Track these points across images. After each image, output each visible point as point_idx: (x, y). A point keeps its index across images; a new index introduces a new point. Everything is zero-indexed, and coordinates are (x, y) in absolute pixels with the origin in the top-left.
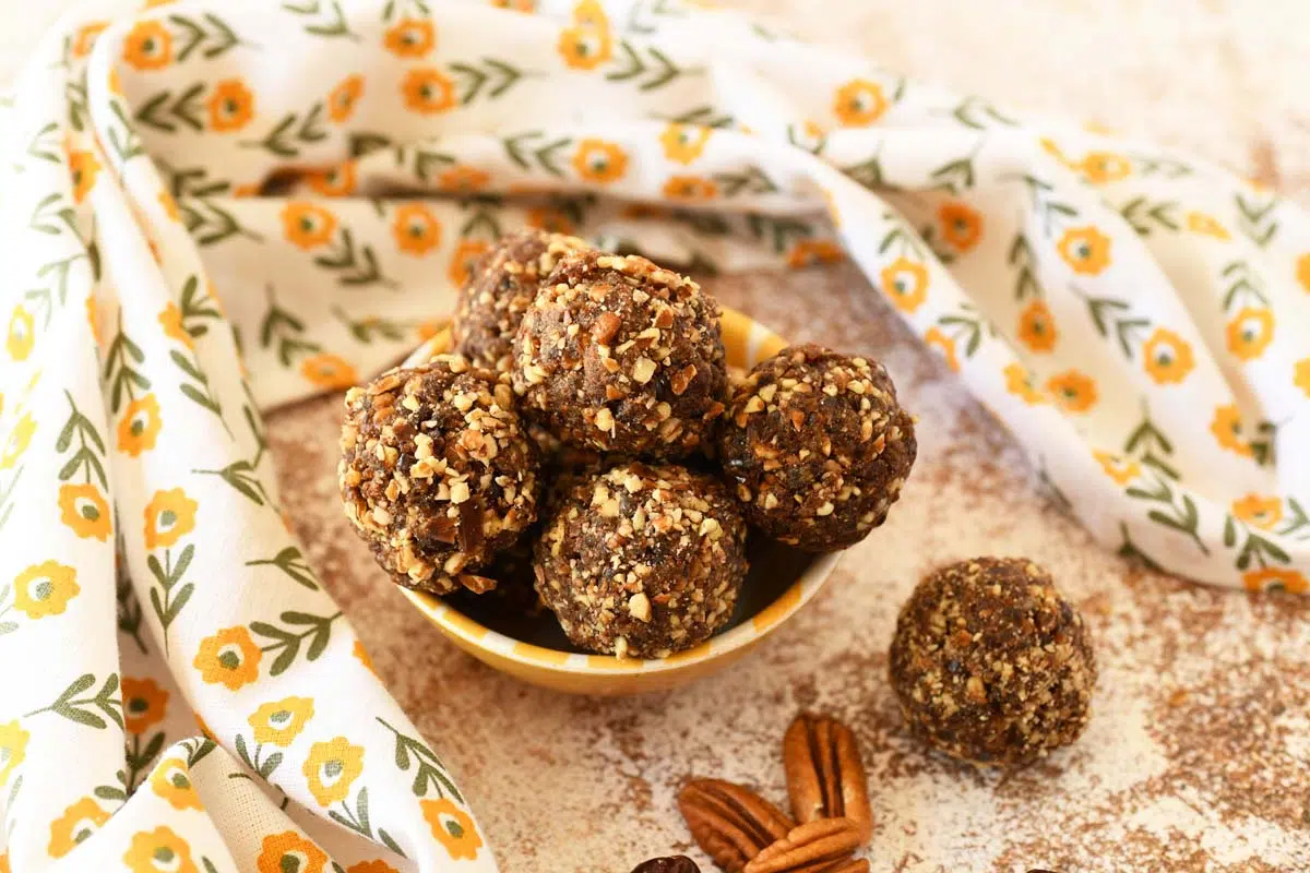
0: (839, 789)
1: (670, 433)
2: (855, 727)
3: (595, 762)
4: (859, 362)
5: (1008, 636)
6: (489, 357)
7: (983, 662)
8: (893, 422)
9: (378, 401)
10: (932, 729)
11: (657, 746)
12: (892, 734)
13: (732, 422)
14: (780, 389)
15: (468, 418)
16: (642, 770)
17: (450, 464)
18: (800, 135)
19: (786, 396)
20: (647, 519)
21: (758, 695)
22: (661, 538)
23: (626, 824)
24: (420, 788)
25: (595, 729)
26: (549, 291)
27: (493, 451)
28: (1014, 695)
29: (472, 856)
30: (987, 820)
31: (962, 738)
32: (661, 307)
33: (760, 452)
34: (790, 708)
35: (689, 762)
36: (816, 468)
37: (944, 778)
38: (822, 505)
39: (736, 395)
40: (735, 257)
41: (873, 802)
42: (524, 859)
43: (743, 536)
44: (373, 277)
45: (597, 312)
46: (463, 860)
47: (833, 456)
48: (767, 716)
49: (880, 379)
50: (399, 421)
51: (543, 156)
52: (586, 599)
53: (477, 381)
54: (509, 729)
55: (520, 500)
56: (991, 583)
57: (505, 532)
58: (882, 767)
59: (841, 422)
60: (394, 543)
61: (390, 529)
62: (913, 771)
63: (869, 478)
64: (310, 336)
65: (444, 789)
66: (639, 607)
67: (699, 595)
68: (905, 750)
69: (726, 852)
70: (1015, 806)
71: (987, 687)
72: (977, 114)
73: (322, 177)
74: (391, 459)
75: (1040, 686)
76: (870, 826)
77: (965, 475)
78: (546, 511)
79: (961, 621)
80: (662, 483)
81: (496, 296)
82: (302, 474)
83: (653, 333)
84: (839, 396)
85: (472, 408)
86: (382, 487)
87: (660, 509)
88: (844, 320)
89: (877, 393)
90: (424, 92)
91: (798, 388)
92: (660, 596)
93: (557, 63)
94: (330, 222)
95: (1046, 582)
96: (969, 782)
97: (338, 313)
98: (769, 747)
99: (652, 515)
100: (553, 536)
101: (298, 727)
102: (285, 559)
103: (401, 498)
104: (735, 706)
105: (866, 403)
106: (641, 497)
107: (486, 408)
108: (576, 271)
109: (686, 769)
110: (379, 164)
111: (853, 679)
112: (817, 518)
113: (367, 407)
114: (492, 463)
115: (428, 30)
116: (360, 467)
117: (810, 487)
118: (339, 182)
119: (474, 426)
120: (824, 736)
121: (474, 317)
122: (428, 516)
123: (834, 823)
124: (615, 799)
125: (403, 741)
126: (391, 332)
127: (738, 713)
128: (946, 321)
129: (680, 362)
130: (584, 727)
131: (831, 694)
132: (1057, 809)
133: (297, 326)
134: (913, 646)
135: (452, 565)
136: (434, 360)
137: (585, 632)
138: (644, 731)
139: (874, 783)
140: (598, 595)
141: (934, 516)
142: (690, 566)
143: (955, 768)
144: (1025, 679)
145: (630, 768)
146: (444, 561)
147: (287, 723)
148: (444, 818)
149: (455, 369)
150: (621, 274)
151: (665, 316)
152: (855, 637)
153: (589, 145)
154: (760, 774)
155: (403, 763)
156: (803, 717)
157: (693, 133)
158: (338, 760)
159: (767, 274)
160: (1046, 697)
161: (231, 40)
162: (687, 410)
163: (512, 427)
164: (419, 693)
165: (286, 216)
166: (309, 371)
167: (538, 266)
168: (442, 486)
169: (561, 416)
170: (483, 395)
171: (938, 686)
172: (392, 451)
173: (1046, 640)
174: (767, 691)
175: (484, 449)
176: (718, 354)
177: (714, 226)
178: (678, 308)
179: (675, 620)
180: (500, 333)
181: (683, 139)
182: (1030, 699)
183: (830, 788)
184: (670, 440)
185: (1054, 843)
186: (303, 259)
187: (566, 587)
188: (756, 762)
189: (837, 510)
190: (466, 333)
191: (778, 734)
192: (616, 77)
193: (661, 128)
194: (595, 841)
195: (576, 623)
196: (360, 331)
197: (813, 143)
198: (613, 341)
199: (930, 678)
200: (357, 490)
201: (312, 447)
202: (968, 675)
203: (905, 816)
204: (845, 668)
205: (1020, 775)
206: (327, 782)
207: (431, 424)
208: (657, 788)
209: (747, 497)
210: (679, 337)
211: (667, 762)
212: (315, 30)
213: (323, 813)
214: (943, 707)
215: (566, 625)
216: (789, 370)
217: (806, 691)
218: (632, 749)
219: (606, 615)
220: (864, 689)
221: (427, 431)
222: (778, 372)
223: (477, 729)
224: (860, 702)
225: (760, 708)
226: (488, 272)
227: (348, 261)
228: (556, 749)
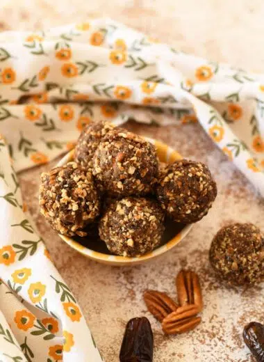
0: (193, 294)
1: (140, 188)
2: (199, 274)
3: (118, 285)
4: (200, 165)
5: (245, 249)
6: (86, 161)
7: (237, 257)
8: (210, 184)
9: (50, 178)
10: (222, 277)
11: (138, 279)
12: (210, 276)
13: (159, 185)
14: (174, 174)
15: (78, 184)
16: (133, 287)
17: (72, 199)
18: (185, 86)
19: (176, 177)
20: (133, 215)
21: (169, 263)
22: (137, 222)
23: (128, 304)
24: (63, 299)
25: (119, 274)
26: (103, 144)
27: (85, 194)
28: (247, 268)
29: (78, 320)
30: (239, 304)
31: (231, 280)
32: (138, 150)
33: (168, 194)
34: (178, 268)
35: (147, 285)
36: (185, 199)
37: (226, 291)
38: (187, 210)
39: (161, 175)
40: (165, 121)
41: (204, 298)
42: (96, 315)
43: (163, 219)
44: (53, 128)
45: (117, 152)
46: (75, 322)
47: (191, 196)
48: (172, 270)
49: (206, 171)
50: (57, 185)
51: (105, 91)
52: (114, 239)
53: (81, 172)
54: (92, 274)
55: (94, 209)
56: (240, 233)
57: (89, 219)
58: (207, 287)
59: (193, 185)
60: (55, 222)
61: (54, 218)
62: (216, 288)
63: (202, 202)
64: (33, 147)
65: (70, 299)
66: (130, 243)
67: (149, 239)
68: (214, 281)
69: (158, 315)
70: (247, 300)
71: (239, 265)
72: (241, 78)
73: (37, 97)
74: (54, 197)
75: (255, 265)
76: (202, 306)
77: (235, 192)
78: (102, 212)
79: (231, 245)
80: (138, 204)
81: (88, 143)
82: (31, 191)
83: (134, 158)
84: (193, 177)
85: (79, 181)
86: (52, 205)
87: (137, 213)
88: (199, 141)
89: (205, 175)
90: (68, 71)
91: (180, 174)
92: (137, 240)
93: (109, 62)
94: (39, 111)
95: (257, 231)
96: (233, 292)
97: (42, 139)
98: (172, 280)
99: (135, 214)
100: (104, 220)
101: (26, 278)
102: (24, 224)
103: (57, 208)
104: (162, 267)
105: (201, 179)
106: (131, 209)
107: (83, 181)
108: (111, 138)
109: (146, 287)
110: (55, 93)
111: (198, 258)
112: (185, 214)
113: (47, 179)
114: (85, 198)
115: (69, 52)
116: (45, 198)
117: (184, 205)
118: (42, 99)
119: (80, 186)
120: (188, 277)
121: (81, 148)
122: (65, 214)
123: (191, 306)
124: (124, 297)
125: (58, 283)
126: (59, 146)
127: (163, 269)
128: (229, 145)
129: (143, 167)
130: (115, 273)
131: (192, 263)
132: (260, 301)
133: (30, 144)
134: (216, 251)
135: (73, 229)
136: (68, 164)
137: (114, 249)
138: (134, 275)
139: (204, 292)
140: (118, 239)
141: (225, 205)
142: (146, 230)
143: (229, 288)
144: (250, 263)
145: (129, 286)
146: (71, 227)
147: (24, 276)
148: (70, 308)
149: (74, 167)
150: (125, 139)
151: (138, 153)
152: (199, 245)
153: (119, 88)
154: (169, 288)
155: (58, 291)
156: (183, 271)
157: (151, 84)
158: (38, 289)
159: (175, 126)
160: (257, 268)
161: (8, 56)
162: (145, 181)
163: (92, 187)
164: (65, 262)
165: (26, 111)
166: (34, 158)
167: (101, 133)
168: (70, 206)
169: (107, 183)
170: (83, 176)
171: (223, 264)
172: (54, 194)
173: (257, 251)
174: (171, 262)
175: (82, 194)
176: (156, 163)
177: (159, 111)
178: (143, 150)
179: (141, 246)
180: (89, 153)
181: (148, 86)
182: (252, 269)
183: (190, 294)
184: (140, 190)
185: (259, 311)
186: (32, 123)
187: (108, 235)
188: (168, 285)
189: (192, 212)
190: (79, 153)
191: (175, 276)
192: (127, 67)
193: (142, 82)
194: (117, 310)
195: (112, 246)
196: (49, 145)
197: (188, 88)
198: (122, 161)
199: (221, 262)
200: (44, 205)
201: (34, 182)
202: (232, 261)
203: (213, 302)
204: (196, 255)
205: (249, 289)
206: (35, 296)
207: (66, 186)
208: (137, 293)
209: (164, 208)
210: (143, 159)
211: (140, 285)
212: (34, 53)
213: (34, 305)
214: (225, 271)
215: (108, 246)
216: (178, 168)
217: (184, 262)
218: (130, 280)
219: (120, 245)
220: (202, 262)
221: (65, 188)
222: (174, 169)
223: (83, 273)
224: (200, 265)
225: (170, 268)
226: (86, 135)
227: (45, 124)
228: (107, 280)
